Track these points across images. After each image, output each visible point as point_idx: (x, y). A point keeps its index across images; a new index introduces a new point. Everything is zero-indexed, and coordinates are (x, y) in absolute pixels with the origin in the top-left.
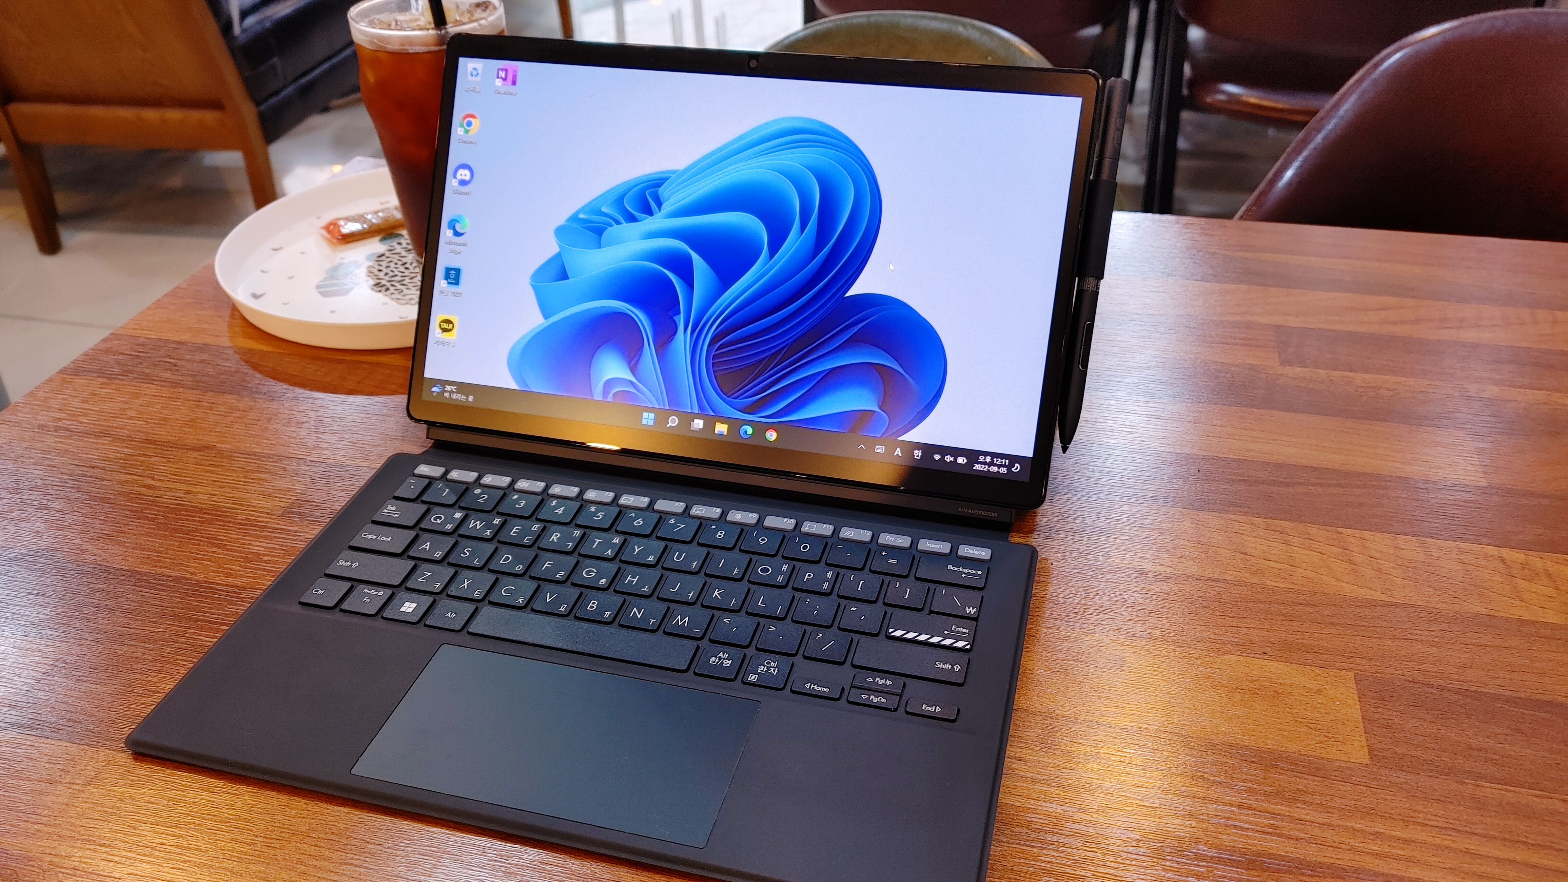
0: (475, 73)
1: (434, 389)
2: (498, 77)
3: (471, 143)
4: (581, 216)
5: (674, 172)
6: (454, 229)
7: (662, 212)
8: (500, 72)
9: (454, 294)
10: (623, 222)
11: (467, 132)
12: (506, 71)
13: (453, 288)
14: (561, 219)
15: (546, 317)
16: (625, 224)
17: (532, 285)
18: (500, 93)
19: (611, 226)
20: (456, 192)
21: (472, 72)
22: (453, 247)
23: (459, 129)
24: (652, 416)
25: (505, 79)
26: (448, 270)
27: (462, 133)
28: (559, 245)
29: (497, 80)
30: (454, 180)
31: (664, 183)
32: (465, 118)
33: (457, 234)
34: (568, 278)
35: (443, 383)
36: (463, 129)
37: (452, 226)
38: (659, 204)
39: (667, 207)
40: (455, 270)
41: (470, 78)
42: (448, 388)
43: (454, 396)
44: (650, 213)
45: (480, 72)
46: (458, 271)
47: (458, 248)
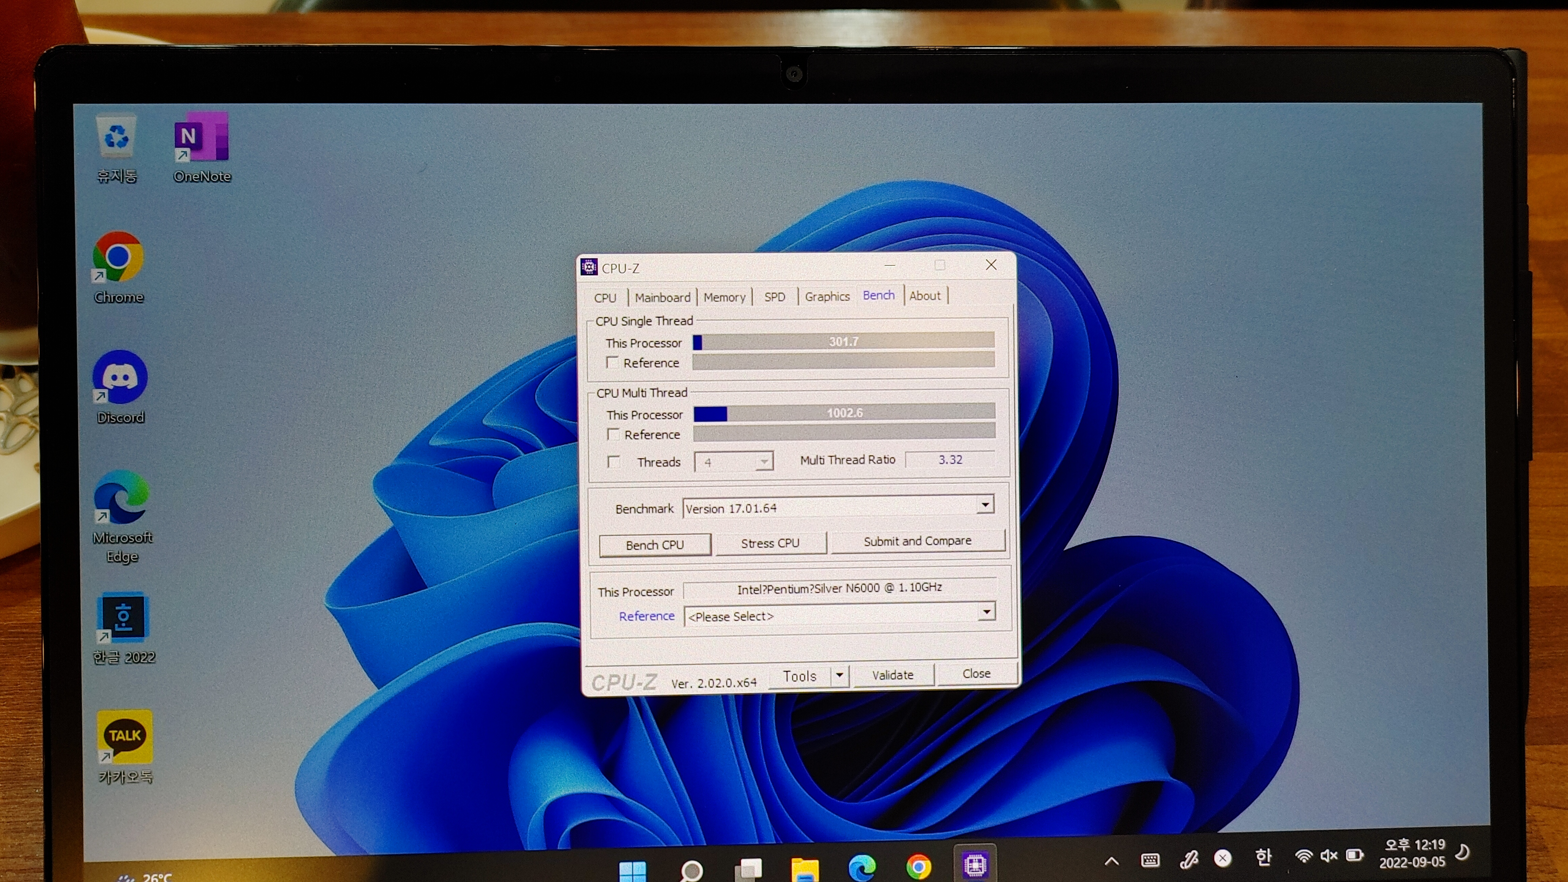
0: (117, 137)
2: (178, 144)
3: (128, 300)
6: (112, 505)
8: (184, 131)
9: (135, 658)
10: (541, 445)
11: (114, 276)
12: (199, 127)
13: (131, 645)
14: (387, 454)
15: (379, 681)
16: (543, 450)
17: (334, 613)
18: (187, 179)
19: (511, 456)
20: (105, 418)
21: (109, 137)
22: (116, 548)
23: (95, 272)
25: (196, 147)
26: (110, 605)
27: (103, 280)
28: (390, 514)
29: (179, 151)
30: (97, 393)
32: (104, 244)
33: (121, 516)
34: (423, 586)
36: (104, 271)
37: (106, 497)
40: (127, 600)
41: (105, 149)
42: (152, 879)
45: (130, 133)
46: (137, 604)
47: (129, 549)
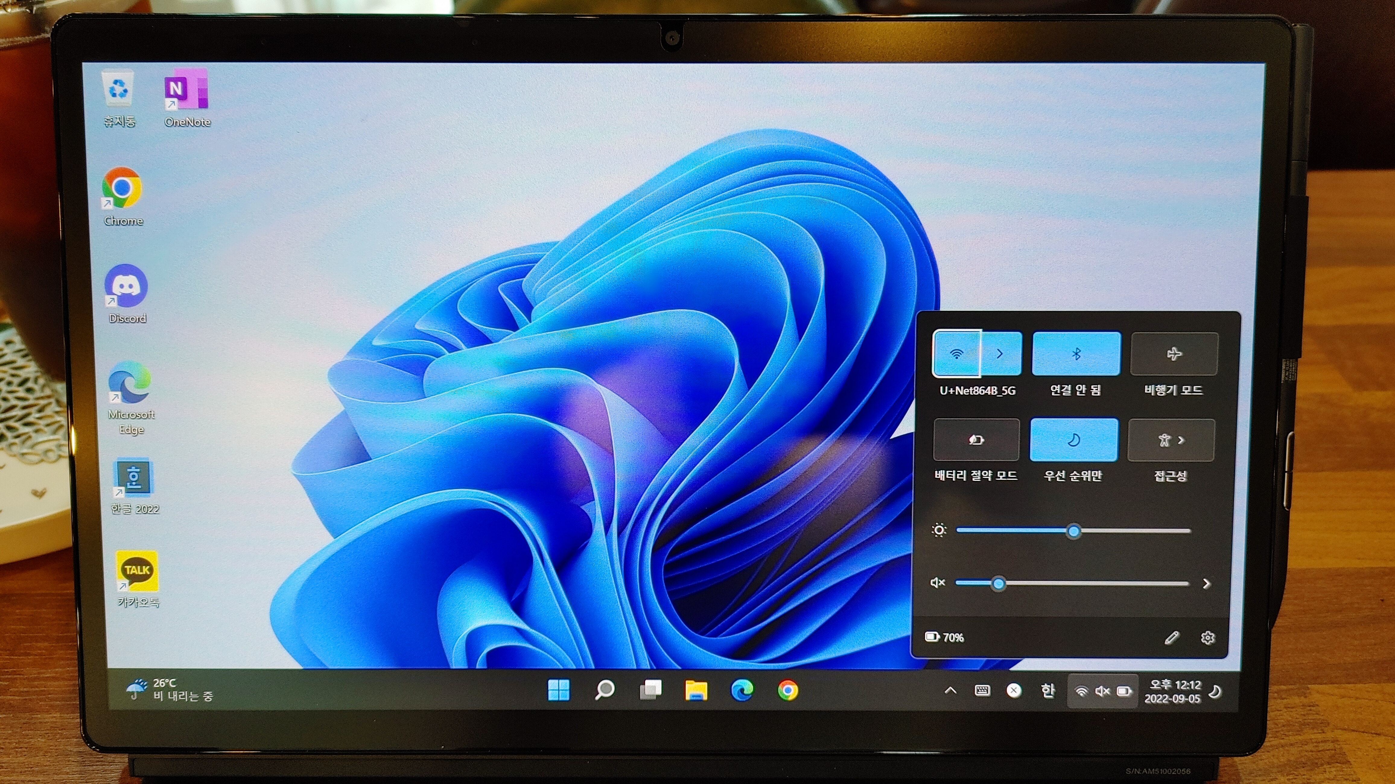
0: (119, 89)
1: (133, 688)
2: (168, 95)
3: (131, 223)
4: (377, 342)
5: (547, 246)
6: (123, 388)
7: (532, 323)
8: (173, 84)
9: (144, 510)
10: (463, 346)
11: (119, 203)
12: (184, 81)
13: (139, 500)
14: (339, 354)
15: (336, 532)
16: (465, 350)
17: (299, 478)
18: (175, 124)
19: (438, 355)
20: (116, 319)
21: (112, 89)
22: (127, 423)
23: (104, 200)
24: (565, 684)
25: (183, 97)
26: (123, 468)
27: (111, 207)
28: (340, 399)
29: (168, 101)
30: (108, 298)
31: (531, 268)
32: (111, 177)
33: (130, 398)
34: (371, 459)
35: (148, 675)
36: (111, 199)
37: (118, 382)
38: (527, 308)
39: (541, 313)
40: (136, 464)
41: (110, 99)
42: (160, 683)
43: (175, 697)
44: (513, 326)
45: (129, 86)
46: (144, 467)
47: (137, 424)
